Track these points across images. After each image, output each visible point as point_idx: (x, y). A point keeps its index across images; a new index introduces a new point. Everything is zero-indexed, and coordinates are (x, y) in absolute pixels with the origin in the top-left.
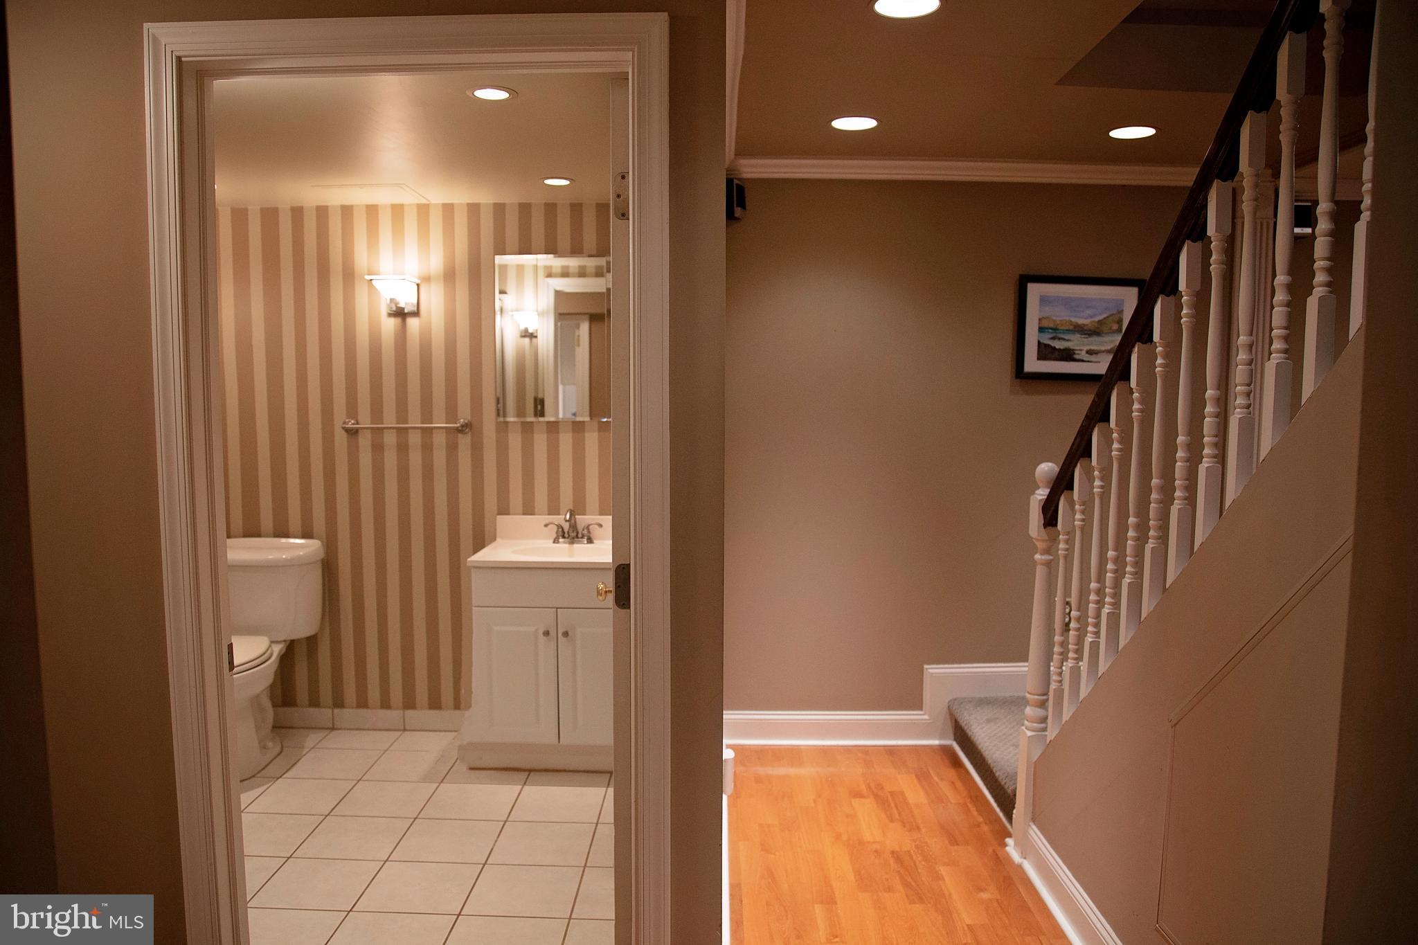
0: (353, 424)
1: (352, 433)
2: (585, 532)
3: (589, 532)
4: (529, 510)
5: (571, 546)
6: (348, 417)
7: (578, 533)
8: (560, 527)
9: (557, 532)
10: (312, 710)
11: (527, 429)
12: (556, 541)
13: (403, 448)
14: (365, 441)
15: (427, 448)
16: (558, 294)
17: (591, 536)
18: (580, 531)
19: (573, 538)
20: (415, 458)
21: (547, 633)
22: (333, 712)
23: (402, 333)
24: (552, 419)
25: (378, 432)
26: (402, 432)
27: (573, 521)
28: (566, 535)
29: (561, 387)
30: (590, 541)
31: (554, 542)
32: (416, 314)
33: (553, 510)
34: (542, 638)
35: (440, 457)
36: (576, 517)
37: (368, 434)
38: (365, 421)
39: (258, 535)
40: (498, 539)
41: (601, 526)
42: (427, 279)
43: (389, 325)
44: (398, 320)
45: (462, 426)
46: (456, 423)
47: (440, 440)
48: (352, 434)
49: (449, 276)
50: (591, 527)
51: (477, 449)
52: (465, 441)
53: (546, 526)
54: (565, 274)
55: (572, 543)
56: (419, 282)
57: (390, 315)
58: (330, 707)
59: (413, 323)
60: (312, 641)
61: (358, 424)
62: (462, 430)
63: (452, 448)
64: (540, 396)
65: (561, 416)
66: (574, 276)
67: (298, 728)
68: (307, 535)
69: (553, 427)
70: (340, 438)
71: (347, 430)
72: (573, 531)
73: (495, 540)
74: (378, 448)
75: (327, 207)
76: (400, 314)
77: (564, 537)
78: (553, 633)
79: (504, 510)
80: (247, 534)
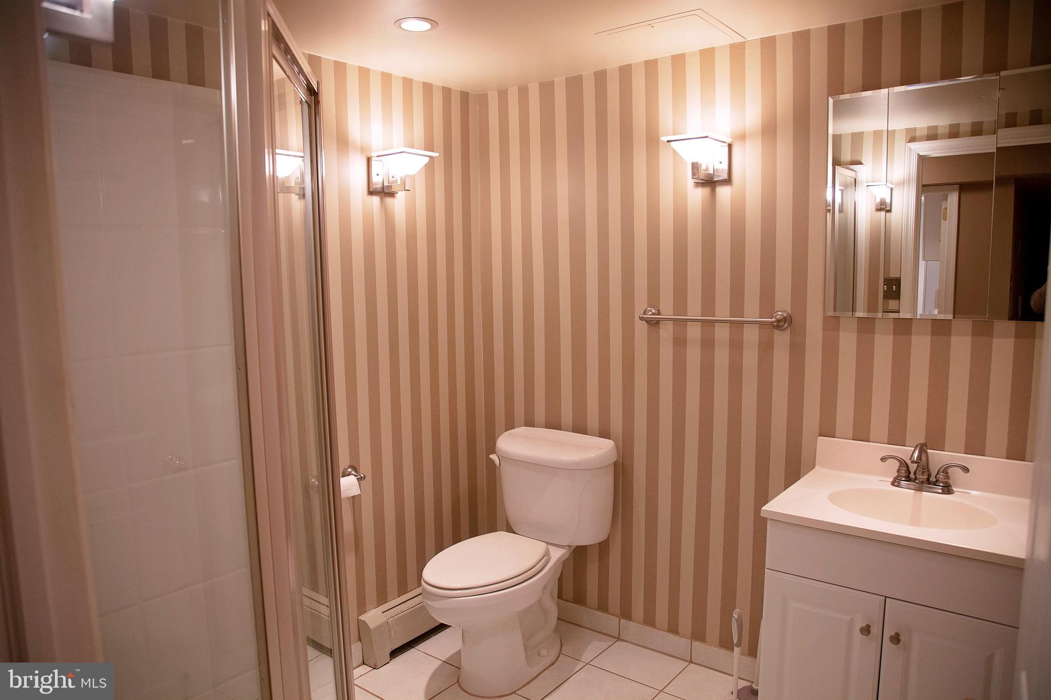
0: (654, 314)
1: (654, 323)
2: (941, 476)
3: (948, 477)
4: (861, 434)
5: (918, 493)
6: (650, 305)
7: (929, 476)
8: (903, 463)
9: (898, 471)
10: (599, 614)
11: (866, 327)
12: (895, 483)
13: (708, 344)
14: (666, 333)
15: (736, 345)
16: (922, 159)
17: (950, 481)
18: (934, 473)
19: (922, 482)
20: (722, 357)
21: (866, 630)
22: (619, 621)
23: (711, 203)
24: (908, 316)
25: (681, 324)
26: (708, 325)
27: (924, 459)
28: (912, 476)
29: (922, 264)
30: (947, 489)
31: (893, 484)
32: (728, 181)
33: (898, 437)
34: (858, 636)
35: (750, 358)
36: (928, 451)
37: (670, 326)
38: (667, 309)
39: (558, 428)
40: (817, 467)
41: (966, 470)
42: (742, 137)
43: (696, 196)
44: (706, 191)
45: (778, 321)
46: (771, 318)
47: (751, 335)
48: (652, 325)
49: (769, 130)
50: (950, 470)
51: (797, 351)
52: (782, 339)
53: (883, 459)
54: (932, 136)
55: (920, 489)
56: (729, 141)
57: (697, 185)
58: (617, 616)
59: (723, 192)
60: (603, 547)
61: (659, 314)
62: (779, 325)
63: (766, 348)
64: (893, 274)
65: (920, 311)
66: (943, 137)
67: (586, 628)
68: (604, 433)
69: (904, 327)
70: (641, 328)
71: (648, 321)
72: (923, 473)
73: (814, 467)
74: (680, 342)
75: (605, 70)
76: (709, 182)
77: (908, 479)
78: (875, 630)
79: (828, 431)
80: (549, 426)
